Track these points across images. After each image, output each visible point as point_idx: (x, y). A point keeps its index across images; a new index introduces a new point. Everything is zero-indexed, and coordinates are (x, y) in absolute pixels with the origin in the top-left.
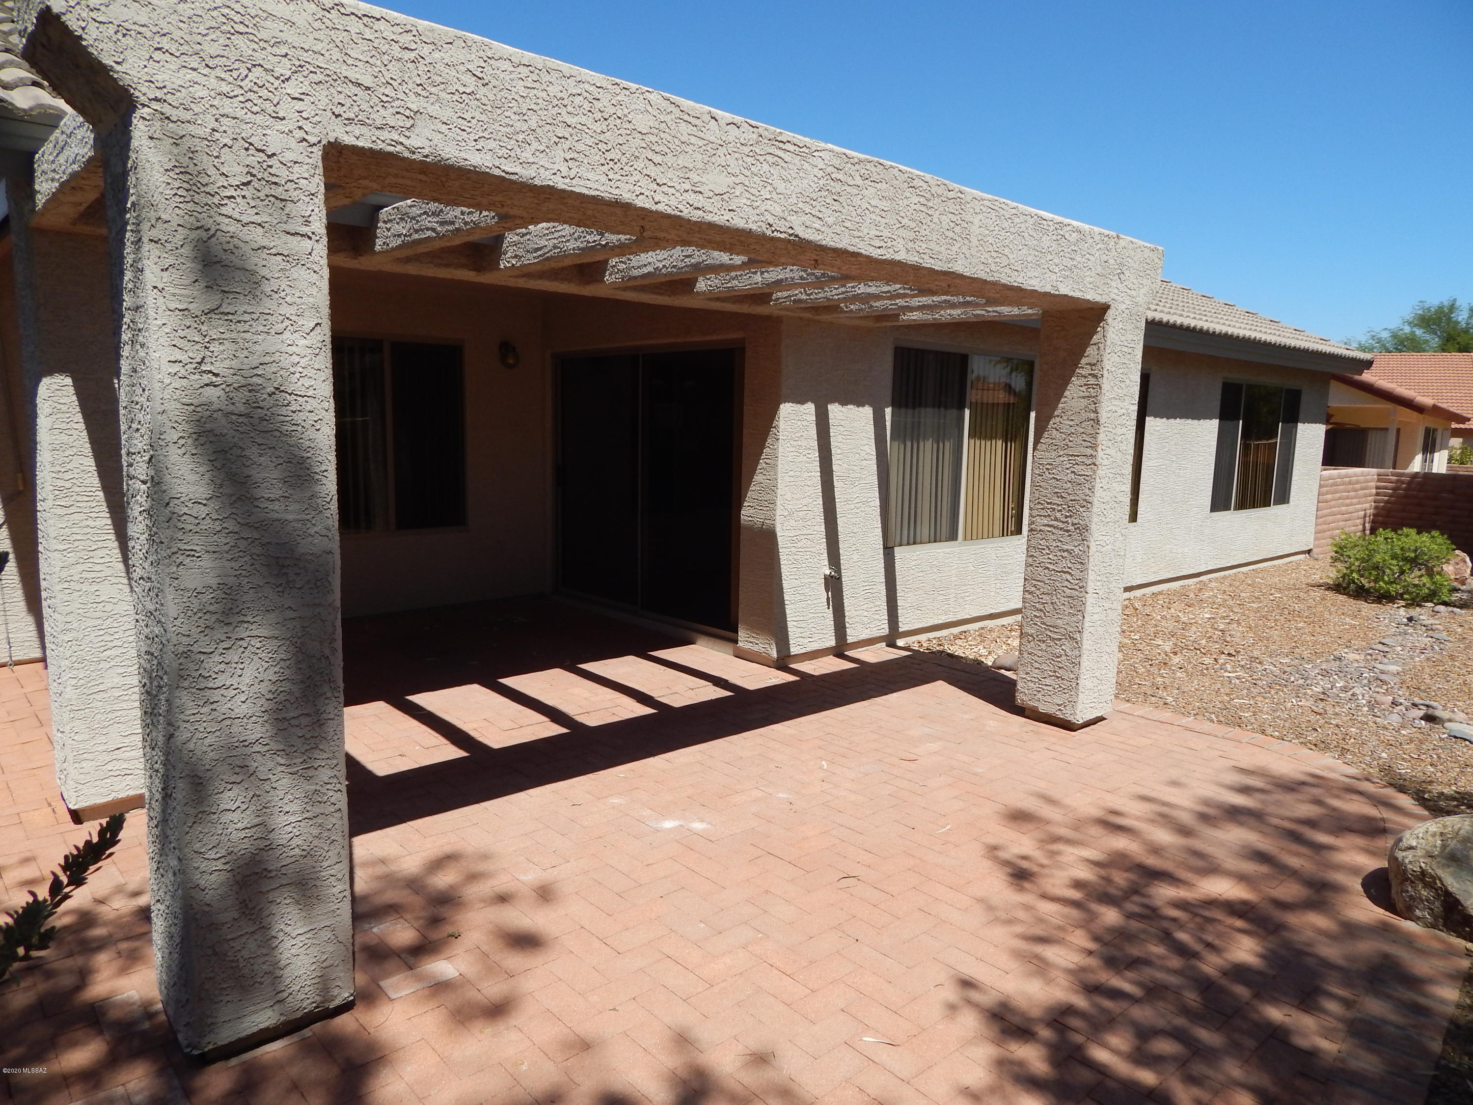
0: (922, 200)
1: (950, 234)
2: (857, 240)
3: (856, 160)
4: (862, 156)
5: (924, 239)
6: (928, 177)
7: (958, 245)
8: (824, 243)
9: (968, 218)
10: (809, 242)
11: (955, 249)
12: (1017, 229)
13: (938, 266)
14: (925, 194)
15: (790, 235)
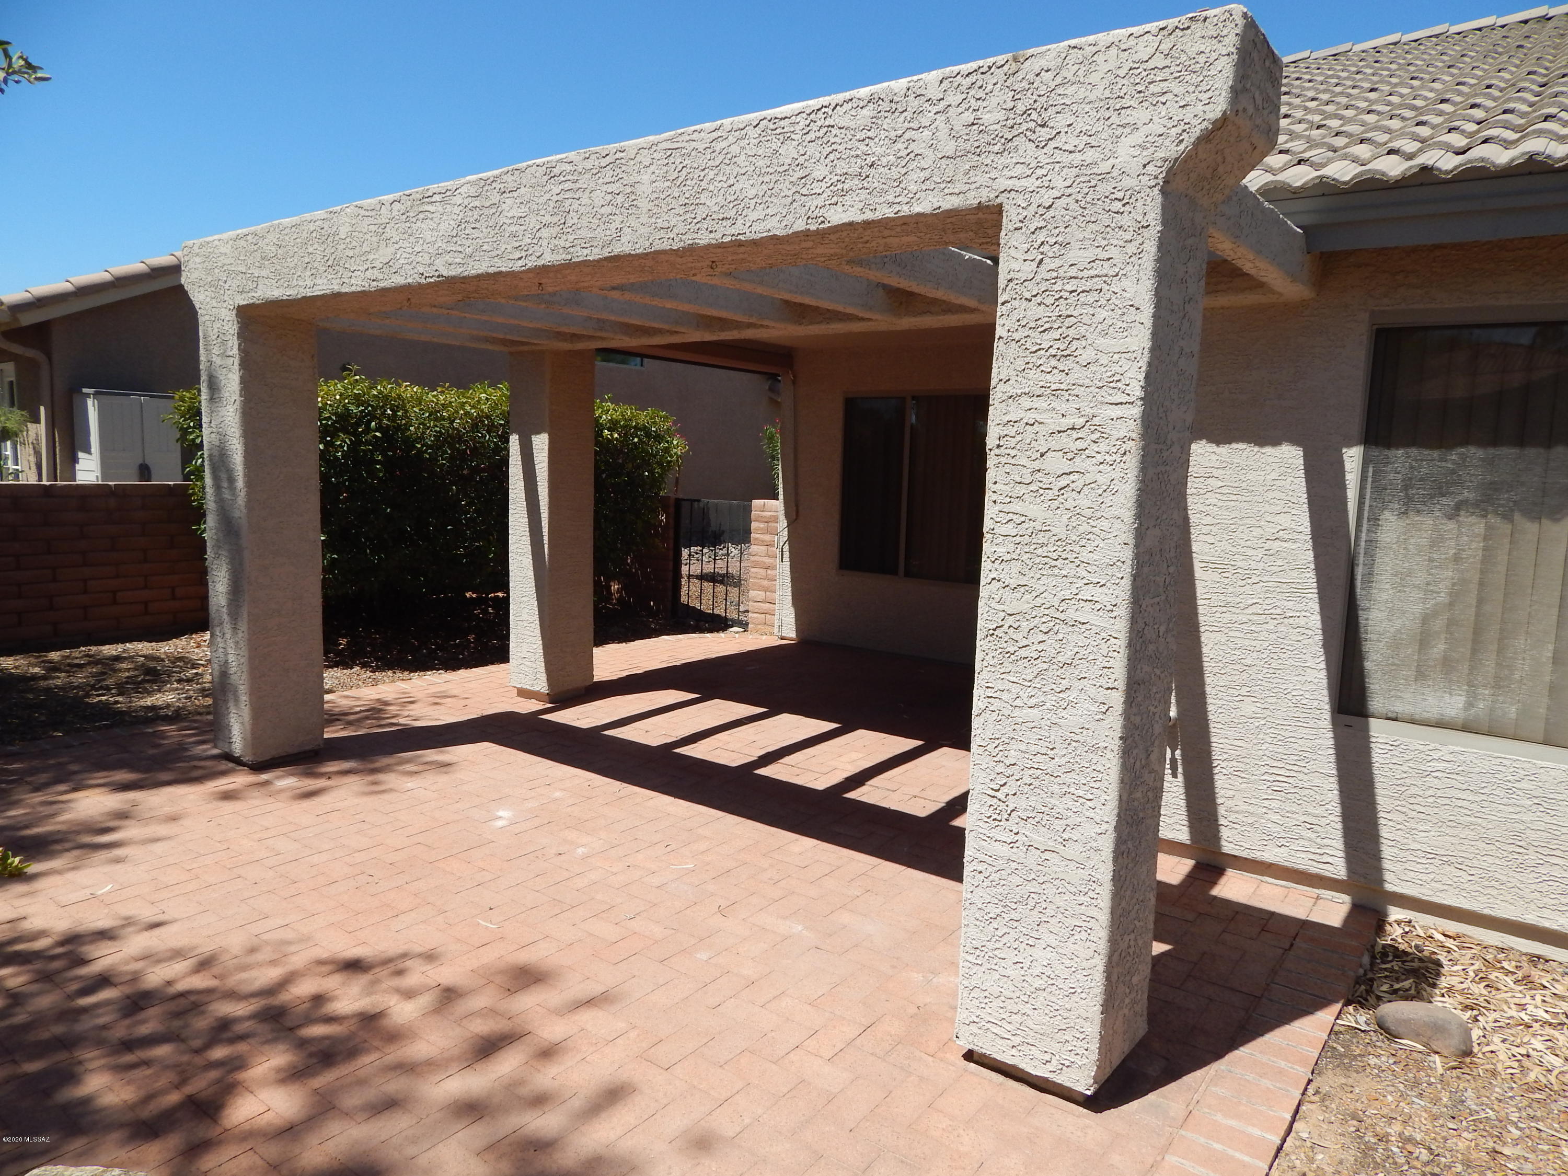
0: (567, 186)
1: (607, 210)
2: (496, 259)
3: (492, 179)
4: (496, 172)
5: (570, 230)
6: (572, 155)
7: (620, 218)
8: (466, 274)
9: (635, 178)
10: (453, 278)
11: (613, 226)
12: (721, 157)
13: (595, 254)
14: (570, 177)
15: (439, 276)
